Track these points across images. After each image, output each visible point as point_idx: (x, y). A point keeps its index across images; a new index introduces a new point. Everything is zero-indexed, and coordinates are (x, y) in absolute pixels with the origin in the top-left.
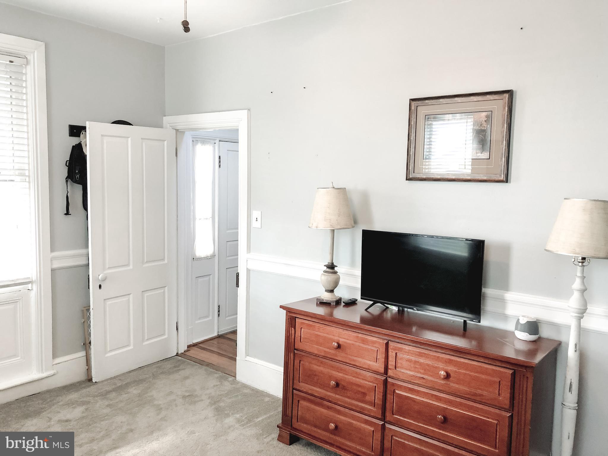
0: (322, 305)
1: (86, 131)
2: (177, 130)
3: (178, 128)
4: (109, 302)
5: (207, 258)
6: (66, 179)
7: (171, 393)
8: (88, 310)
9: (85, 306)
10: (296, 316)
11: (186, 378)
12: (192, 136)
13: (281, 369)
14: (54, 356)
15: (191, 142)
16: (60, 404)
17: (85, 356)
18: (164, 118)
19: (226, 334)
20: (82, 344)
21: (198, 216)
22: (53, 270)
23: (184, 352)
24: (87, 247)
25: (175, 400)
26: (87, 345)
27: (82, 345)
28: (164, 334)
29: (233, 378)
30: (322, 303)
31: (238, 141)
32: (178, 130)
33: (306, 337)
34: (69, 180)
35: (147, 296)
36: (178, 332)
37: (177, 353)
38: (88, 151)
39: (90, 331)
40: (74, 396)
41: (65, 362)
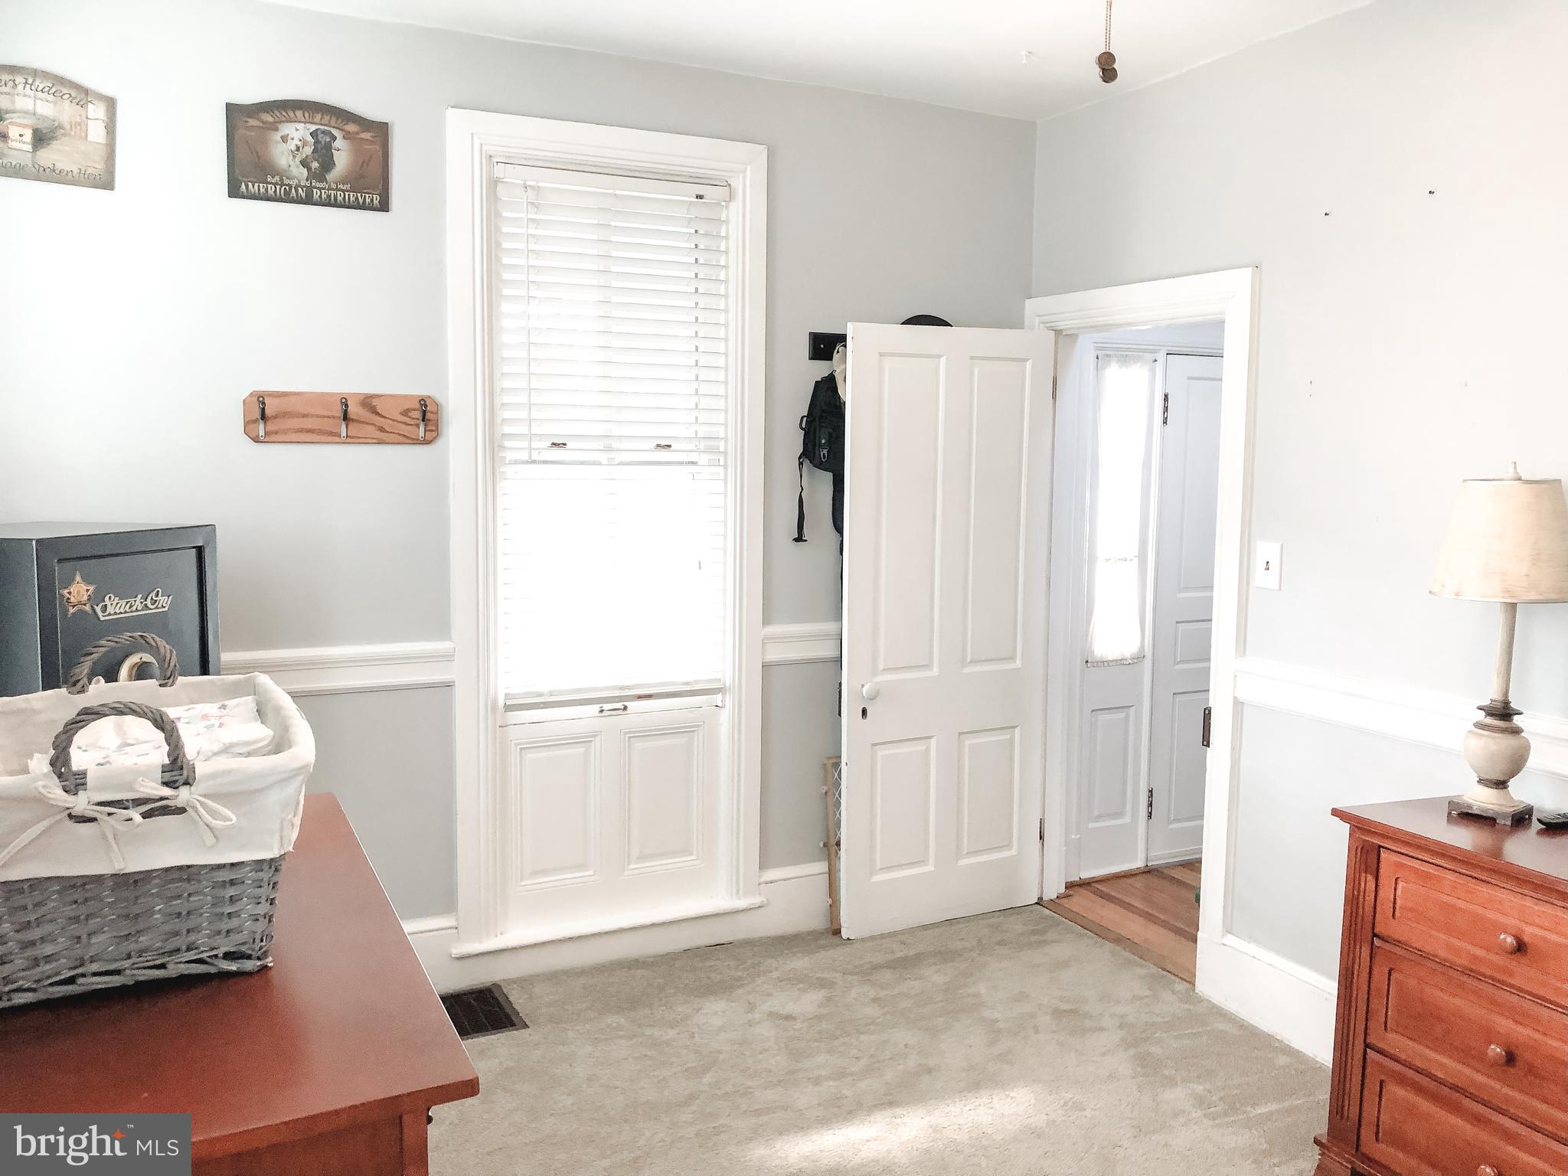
0: (1464, 821)
1: (845, 346)
2: (1058, 332)
3: (1061, 325)
4: (882, 752)
5: (1120, 662)
6: (800, 458)
7: (1021, 997)
8: (837, 765)
9: (831, 756)
10: (1382, 844)
11: (1064, 965)
12: (1095, 345)
13: (1332, 987)
14: (763, 865)
15: (1093, 359)
16: (775, 974)
17: (826, 873)
18: (1026, 303)
19: (1170, 866)
20: (821, 845)
21: (1102, 551)
22: (766, 667)
23: (1058, 897)
24: (839, 617)
25: (1033, 1016)
26: (830, 848)
27: (819, 846)
28: (1008, 846)
29: (1186, 985)
30: (1468, 817)
31: (1221, 351)
32: (1061, 330)
33: (1409, 905)
34: (807, 462)
35: (970, 745)
36: (1043, 845)
37: (1040, 899)
38: (848, 393)
39: (838, 815)
40: (800, 963)
41: (785, 880)
